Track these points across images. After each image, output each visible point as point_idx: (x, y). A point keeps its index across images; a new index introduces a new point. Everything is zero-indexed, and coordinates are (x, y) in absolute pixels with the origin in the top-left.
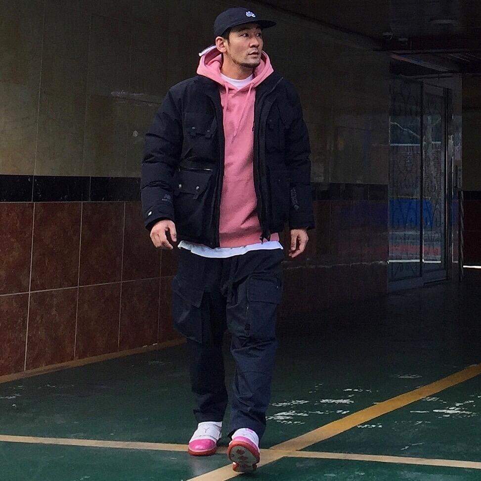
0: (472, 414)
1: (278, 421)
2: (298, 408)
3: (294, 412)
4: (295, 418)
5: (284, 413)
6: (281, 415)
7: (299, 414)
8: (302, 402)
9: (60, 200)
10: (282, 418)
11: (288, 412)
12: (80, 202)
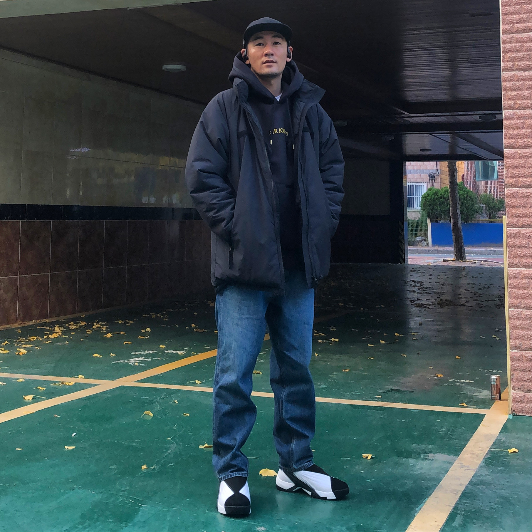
0: (260, 361)
1: (129, 363)
2: (147, 356)
3: (143, 358)
4: (142, 362)
5: (136, 359)
6: (134, 360)
7: (146, 360)
8: (151, 352)
9: (5, 219)
10: (133, 362)
11: (139, 358)
12: (19, 221)
